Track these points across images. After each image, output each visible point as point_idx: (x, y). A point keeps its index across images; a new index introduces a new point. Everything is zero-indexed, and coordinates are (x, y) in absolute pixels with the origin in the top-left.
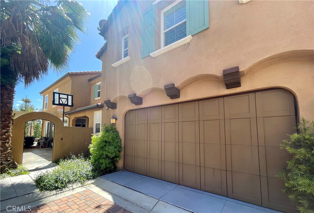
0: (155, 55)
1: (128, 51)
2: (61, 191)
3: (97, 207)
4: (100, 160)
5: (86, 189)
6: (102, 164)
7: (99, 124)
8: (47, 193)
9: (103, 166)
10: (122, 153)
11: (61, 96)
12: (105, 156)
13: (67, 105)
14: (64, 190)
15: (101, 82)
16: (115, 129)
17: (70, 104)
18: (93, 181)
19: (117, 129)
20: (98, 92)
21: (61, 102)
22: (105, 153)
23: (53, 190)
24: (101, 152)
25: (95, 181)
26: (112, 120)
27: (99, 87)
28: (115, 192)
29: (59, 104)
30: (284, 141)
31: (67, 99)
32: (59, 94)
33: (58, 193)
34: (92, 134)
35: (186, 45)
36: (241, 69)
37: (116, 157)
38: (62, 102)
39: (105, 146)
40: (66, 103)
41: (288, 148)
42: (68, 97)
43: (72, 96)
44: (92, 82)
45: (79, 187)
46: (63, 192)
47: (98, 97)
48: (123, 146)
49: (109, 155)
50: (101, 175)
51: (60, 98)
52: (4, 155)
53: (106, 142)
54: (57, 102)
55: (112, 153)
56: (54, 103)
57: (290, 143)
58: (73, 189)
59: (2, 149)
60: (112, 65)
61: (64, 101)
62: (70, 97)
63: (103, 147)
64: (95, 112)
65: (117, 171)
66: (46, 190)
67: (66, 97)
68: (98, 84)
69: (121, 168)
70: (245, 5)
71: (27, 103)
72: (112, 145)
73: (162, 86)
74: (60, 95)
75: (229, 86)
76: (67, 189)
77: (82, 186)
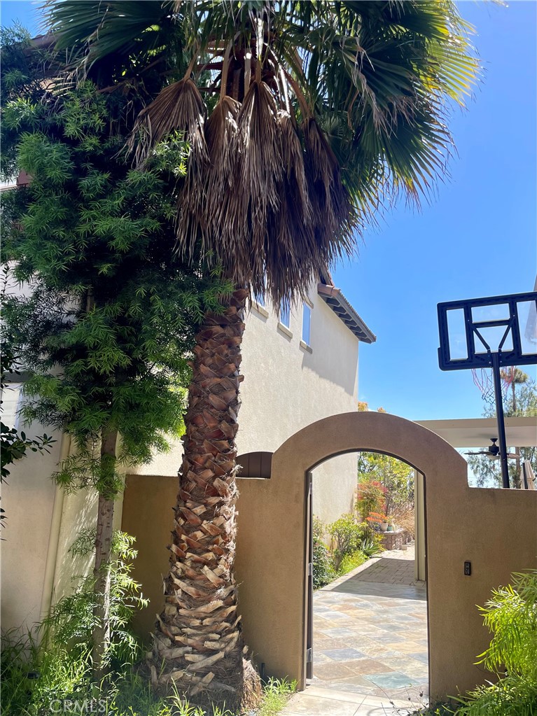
11: (479, 314)
13: (515, 357)
21: (480, 349)
29: (474, 361)
31: (513, 323)
32: (467, 305)
38: (487, 347)
40: (509, 346)
42: (513, 310)
51: (471, 328)
56: (446, 362)
62: (526, 309)
71: (516, 385)
74: (473, 309)
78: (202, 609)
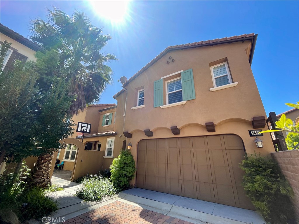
0: (164, 108)
1: (144, 99)
2: (99, 201)
3: (133, 211)
4: (120, 178)
5: (115, 201)
6: (121, 181)
7: (111, 148)
8: (91, 203)
9: (122, 184)
10: (135, 173)
12: (124, 175)
13: (86, 132)
14: (101, 201)
15: (110, 113)
16: (130, 153)
17: (88, 131)
18: (117, 195)
19: (132, 154)
20: (107, 121)
21: (82, 130)
22: (124, 172)
23: (93, 200)
24: (121, 172)
25: (119, 195)
26: (128, 146)
27: (108, 117)
28: (139, 202)
29: (81, 131)
30: (240, 164)
31: (87, 127)
32: (82, 123)
33: (97, 203)
34: (103, 157)
35: (183, 105)
36: (215, 124)
37: (131, 176)
39: (124, 166)
40: (86, 130)
41: (242, 168)
42: (87, 126)
43: (91, 125)
44: (103, 112)
45: (110, 199)
46: (101, 203)
47: (106, 124)
48: (136, 167)
49: (127, 174)
50: (122, 191)
51: (82, 126)
52: (46, 174)
53: (125, 163)
54: (79, 130)
55: (130, 173)
56: (77, 131)
57: (242, 165)
58: (106, 201)
59: (46, 168)
60: (131, 108)
61: (85, 129)
62: (89, 126)
63: (122, 168)
64: (108, 138)
65: (131, 188)
66: (89, 200)
67: (86, 125)
68: (107, 114)
69: (133, 186)
70: (213, 92)
72: (130, 166)
73: (169, 126)
75: (209, 131)
76: (103, 201)
77: (111, 199)
78: (47, 171)
